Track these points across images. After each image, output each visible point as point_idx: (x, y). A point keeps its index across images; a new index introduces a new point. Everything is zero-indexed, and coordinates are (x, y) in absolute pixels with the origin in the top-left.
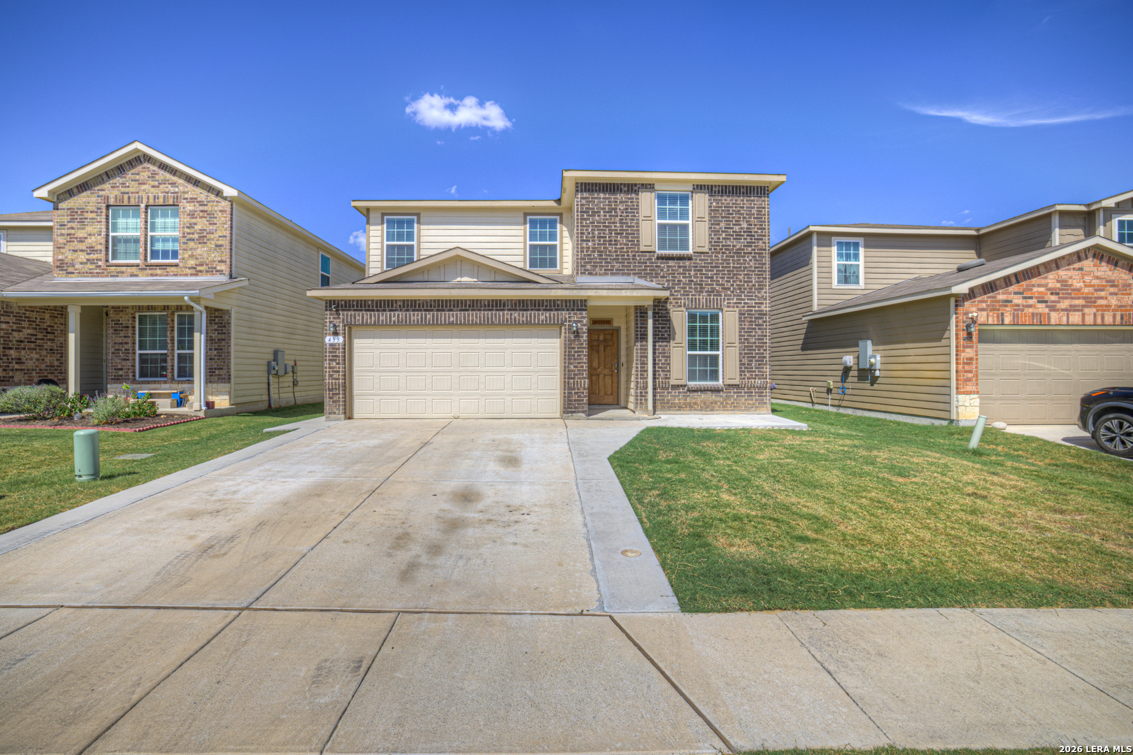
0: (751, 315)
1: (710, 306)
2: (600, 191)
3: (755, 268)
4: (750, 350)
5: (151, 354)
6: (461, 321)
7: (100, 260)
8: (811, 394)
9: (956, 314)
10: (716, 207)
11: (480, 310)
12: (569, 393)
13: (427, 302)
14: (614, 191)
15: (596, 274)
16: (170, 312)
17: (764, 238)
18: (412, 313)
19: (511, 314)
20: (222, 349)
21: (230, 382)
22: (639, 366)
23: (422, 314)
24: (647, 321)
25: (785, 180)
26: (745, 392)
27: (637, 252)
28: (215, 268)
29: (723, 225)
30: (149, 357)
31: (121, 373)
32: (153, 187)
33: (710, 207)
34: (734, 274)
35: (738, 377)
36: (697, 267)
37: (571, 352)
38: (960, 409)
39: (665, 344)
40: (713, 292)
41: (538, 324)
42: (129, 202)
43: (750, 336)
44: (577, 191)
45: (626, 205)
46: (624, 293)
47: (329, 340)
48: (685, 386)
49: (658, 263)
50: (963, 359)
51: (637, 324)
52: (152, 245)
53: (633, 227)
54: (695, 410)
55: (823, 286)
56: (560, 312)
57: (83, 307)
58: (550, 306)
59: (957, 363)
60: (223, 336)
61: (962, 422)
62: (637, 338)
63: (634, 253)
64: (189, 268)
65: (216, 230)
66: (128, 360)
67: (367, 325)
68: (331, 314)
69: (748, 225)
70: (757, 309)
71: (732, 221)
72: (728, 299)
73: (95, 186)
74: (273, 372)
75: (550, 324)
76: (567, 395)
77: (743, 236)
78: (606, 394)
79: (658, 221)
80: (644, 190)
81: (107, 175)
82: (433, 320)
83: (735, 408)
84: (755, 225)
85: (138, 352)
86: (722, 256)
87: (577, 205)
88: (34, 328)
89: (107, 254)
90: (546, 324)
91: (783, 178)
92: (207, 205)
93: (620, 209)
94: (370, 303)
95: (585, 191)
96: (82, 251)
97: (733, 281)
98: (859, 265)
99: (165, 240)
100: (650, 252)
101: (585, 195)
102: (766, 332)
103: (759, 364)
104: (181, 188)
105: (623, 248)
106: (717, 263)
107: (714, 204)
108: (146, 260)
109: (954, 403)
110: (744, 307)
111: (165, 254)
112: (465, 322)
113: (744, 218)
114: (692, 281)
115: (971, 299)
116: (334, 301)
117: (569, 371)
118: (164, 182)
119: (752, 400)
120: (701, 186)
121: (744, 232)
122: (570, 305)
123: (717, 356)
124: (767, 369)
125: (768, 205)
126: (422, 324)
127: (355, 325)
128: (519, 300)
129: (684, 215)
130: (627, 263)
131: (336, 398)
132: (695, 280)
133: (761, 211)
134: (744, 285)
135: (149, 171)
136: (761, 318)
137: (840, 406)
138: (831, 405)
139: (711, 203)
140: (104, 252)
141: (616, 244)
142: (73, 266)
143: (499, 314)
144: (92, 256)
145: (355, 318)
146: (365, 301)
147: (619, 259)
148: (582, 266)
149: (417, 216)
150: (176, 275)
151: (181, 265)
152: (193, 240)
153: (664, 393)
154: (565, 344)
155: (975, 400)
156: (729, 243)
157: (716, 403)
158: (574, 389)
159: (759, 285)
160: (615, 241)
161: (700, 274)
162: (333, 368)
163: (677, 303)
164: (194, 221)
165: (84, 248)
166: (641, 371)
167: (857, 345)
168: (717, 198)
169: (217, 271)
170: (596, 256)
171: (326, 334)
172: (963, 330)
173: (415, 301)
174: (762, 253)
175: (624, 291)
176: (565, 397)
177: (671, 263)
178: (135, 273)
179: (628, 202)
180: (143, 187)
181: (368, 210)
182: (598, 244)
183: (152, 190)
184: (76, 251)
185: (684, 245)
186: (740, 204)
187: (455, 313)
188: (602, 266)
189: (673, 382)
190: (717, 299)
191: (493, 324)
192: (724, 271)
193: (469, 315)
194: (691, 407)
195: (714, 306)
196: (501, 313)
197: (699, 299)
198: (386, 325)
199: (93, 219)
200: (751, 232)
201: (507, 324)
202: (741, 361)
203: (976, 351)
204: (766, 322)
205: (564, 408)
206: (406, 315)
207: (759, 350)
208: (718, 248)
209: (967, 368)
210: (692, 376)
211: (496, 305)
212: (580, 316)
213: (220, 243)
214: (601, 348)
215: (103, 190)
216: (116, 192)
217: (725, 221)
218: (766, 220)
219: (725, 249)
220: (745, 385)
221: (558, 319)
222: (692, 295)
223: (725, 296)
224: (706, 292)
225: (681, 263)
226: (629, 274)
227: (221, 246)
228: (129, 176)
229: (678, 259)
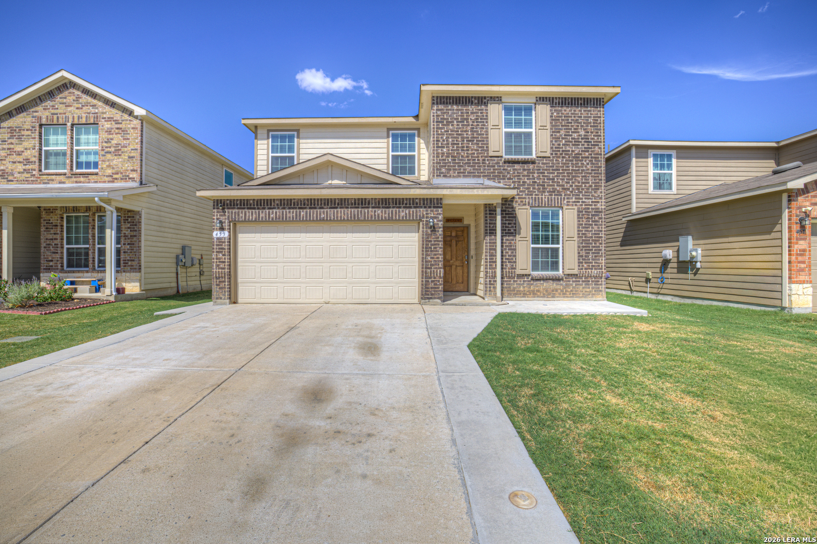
0: (589, 212)
1: (551, 205)
2: (453, 103)
3: (592, 170)
4: (587, 243)
5: (76, 248)
6: (330, 217)
7: (35, 170)
8: (629, 283)
9: (789, 208)
10: (557, 117)
11: (347, 208)
12: (426, 281)
13: (301, 201)
14: (466, 103)
15: (450, 176)
16: (91, 213)
17: (599, 144)
18: (288, 211)
19: (375, 211)
20: (134, 244)
21: (140, 272)
22: (488, 257)
23: (296, 212)
24: (496, 217)
25: (620, 91)
26: (583, 281)
27: (486, 157)
28: (128, 176)
29: (562, 132)
30: (75, 250)
31: (51, 264)
32: (77, 108)
33: (551, 116)
34: (573, 176)
35: (577, 267)
36: (540, 170)
37: (428, 245)
38: (794, 298)
39: (511, 238)
40: (554, 192)
42: (58, 122)
43: (587, 231)
44: (433, 103)
45: (476, 116)
46: (475, 192)
47: (216, 234)
48: (529, 275)
49: (505, 166)
50: (797, 250)
51: (486, 220)
52: (77, 157)
53: (483, 134)
54: (538, 297)
55: (641, 191)
56: (418, 209)
57: (15, 208)
58: (410, 204)
59: (790, 255)
60: (135, 233)
61: (796, 309)
62: (486, 233)
63: (483, 158)
64: (107, 176)
65: (129, 144)
66: (57, 253)
67: (249, 221)
68: (218, 212)
69: (585, 133)
70: (593, 207)
71: (571, 129)
72: (568, 198)
73: (30, 108)
74: (180, 264)
75: (409, 220)
76: (424, 283)
77: (581, 142)
78: (457, 282)
79: (505, 130)
80: (493, 102)
81: (40, 99)
82: (306, 217)
83: (574, 295)
84: (592, 132)
85: (66, 246)
86: (562, 160)
87: (433, 116)
89: (40, 165)
90: (406, 220)
91: (618, 90)
92: (121, 123)
93: (471, 119)
94: (251, 202)
95: (441, 104)
96: (19, 162)
97: (572, 183)
98: (672, 174)
99: (88, 153)
100: (498, 157)
101: (441, 107)
102: (602, 228)
103: (595, 256)
104: (100, 109)
105: (474, 154)
106: (558, 167)
107: (555, 114)
108: (72, 169)
109: (786, 291)
110: (581, 205)
111: (88, 165)
112: (334, 219)
113: (582, 126)
114: (535, 182)
115: (804, 194)
116: (221, 200)
117: (426, 262)
118: (87, 104)
119: (589, 288)
120: (543, 98)
121: (582, 139)
122: (427, 203)
123: (557, 249)
124: (603, 261)
125: (603, 114)
126: (297, 220)
127: (239, 221)
128: (382, 199)
129: (528, 124)
130: (478, 166)
131: (222, 285)
132: (538, 181)
133: (597, 120)
134: (581, 186)
135: (74, 95)
136: (597, 215)
137: (658, 293)
138: (650, 293)
139: (552, 113)
140: (37, 164)
141: (468, 150)
142: (13, 175)
143: (364, 211)
144: (27, 167)
145: (239, 215)
146: (247, 200)
147: (470, 163)
148: (437, 169)
149: (296, 132)
150: (96, 182)
151: (100, 173)
152: (109, 152)
153: (510, 281)
154: (423, 238)
155: (809, 289)
156: (568, 148)
157: (557, 290)
158: (431, 278)
159: (595, 186)
160: (467, 147)
161: (543, 176)
162: (220, 259)
163: (522, 202)
164: (111, 136)
165: (21, 160)
166: (490, 262)
167: (678, 241)
168: (557, 108)
169: (130, 179)
170: (450, 160)
171: (214, 229)
172: (797, 223)
173: (291, 200)
174: (598, 158)
175: (475, 190)
176: (422, 285)
177: (517, 166)
178: (63, 180)
179: (478, 113)
180: (69, 109)
181: (256, 127)
182: (452, 150)
183: (77, 111)
184: (14, 162)
185: (528, 150)
186: (578, 114)
187: (325, 210)
188: (456, 169)
189: (518, 272)
190: (558, 199)
191: (359, 220)
192: (564, 173)
193: (337, 212)
194: (534, 294)
195: (555, 205)
197: (542, 198)
198: (266, 221)
199: (29, 135)
200: (588, 139)
201: (371, 220)
202: (579, 253)
203: (809, 244)
204: (601, 218)
205: (422, 295)
206: (283, 212)
207: (595, 244)
208: (558, 153)
209: (800, 258)
210: (535, 267)
211: (362, 203)
212: (436, 213)
213: (132, 155)
214: (454, 243)
215: (36, 112)
216: (47, 113)
217: (565, 129)
218: (602, 128)
219: (565, 154)
220: (582, 275)
221: (416, 215)
222: (536, 195)
223: (565, 195)
224: (548, 192)
225: (526, 166)
226: (479, 177)
227: (133, 157)
228: (58, 99)
229: (522, 163)
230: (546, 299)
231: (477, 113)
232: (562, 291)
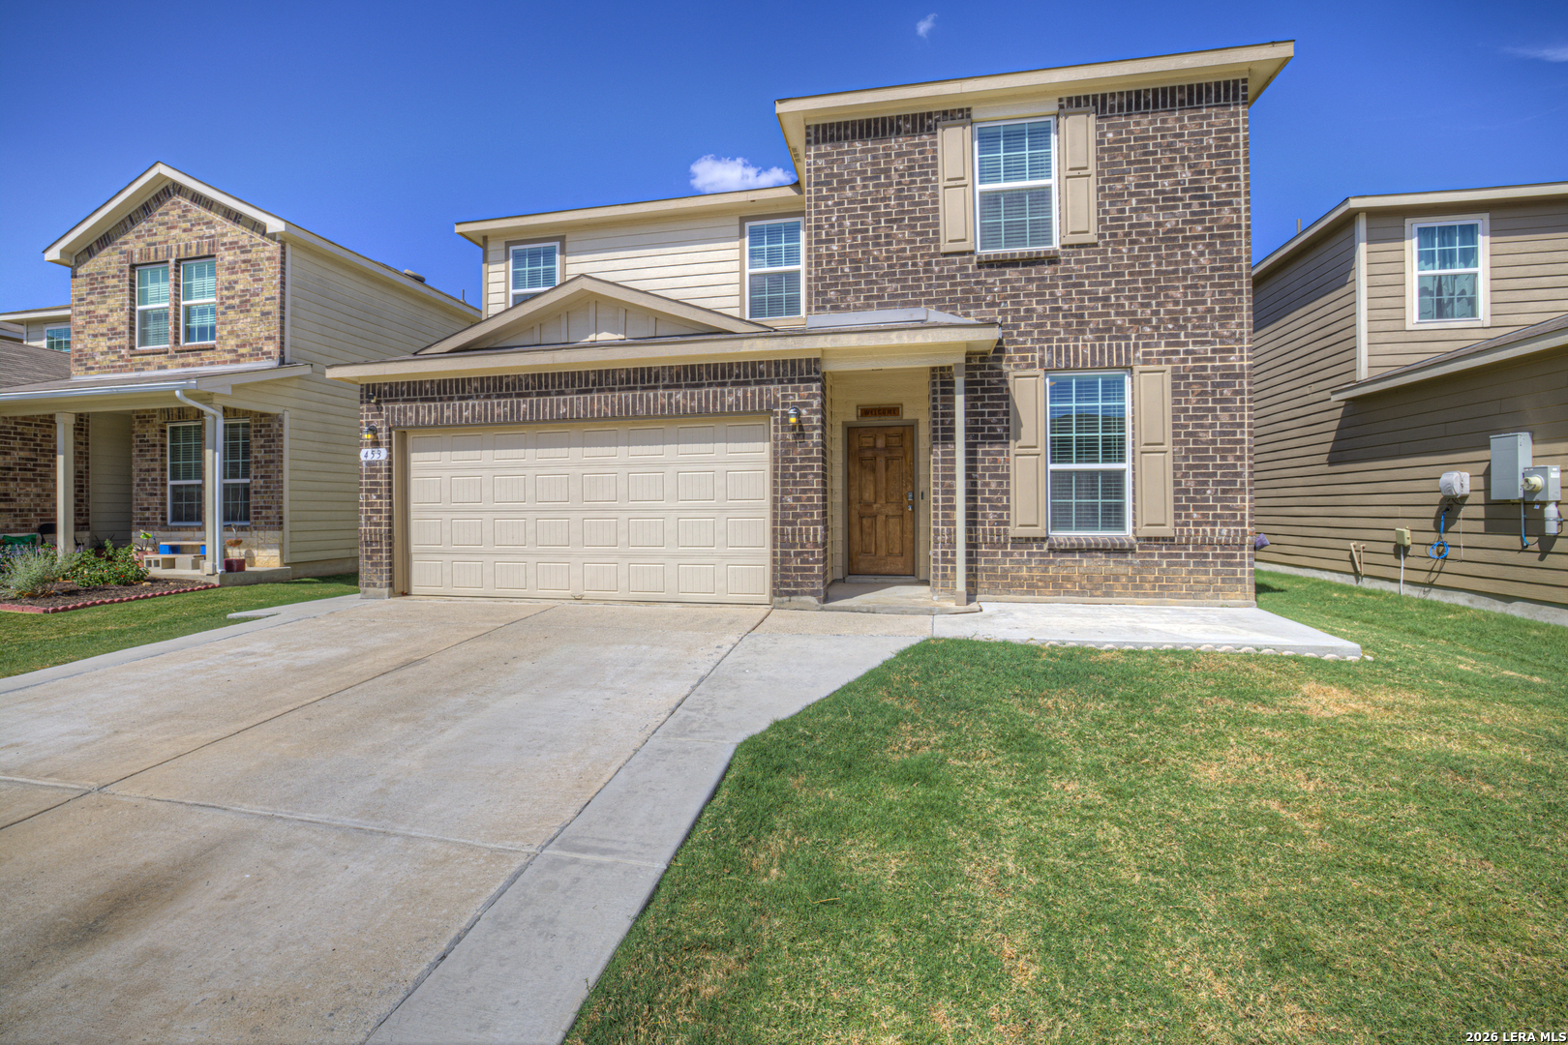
0: (1204, 378)
1: (1102, 363)
2: (854, 137)
3: (1213, 269)
4: (1201, 458)
5: (187, 486)
6: (578, 413)
7: (123, 347)
8: (1351, 556)
10: (1115, 141)
11: (612, 390)
12: (783, 553)
14: (884, 133)
15: (848, 308)
17: (1234, 199)
18: (495, 401)
19: (670, 396)
20: (270, 477)
21: (281, 529)
22: (940, 497)
23: (512, 403)
24: (953, 400)
25: (1292, 54)
26: (1188, 556)
27: (933, 255)
28: (261, 349)
29: (1131, 179)
30: (184, 490)
31: (147, 514)
32: (185, 231)
33: (1099, 142)
34: (1160, 289)
35: (1171, 520)
36: (1070, 277)
37: (788, 468)
39: (997, 448)
40: (1109, 330)
41: (722, 413)
42: (156, 257)
43: (1202, 426)
44: (808, 142)
45: (909, 161)
46: (894, 339)
47: (367, 455)
48: (1044, 539)
49: (980, 275)
51: (936, 408)
52: (188, 319)
53: (926, 203)
54: (1067, 593)
55: (1383, 326)
56: (764, 387)
57: (79, 416)
58: (746, 376)
60: (271, 457)
62: (936, 438)
63: (927, 259)
64: (229, 351)
65: (262, 289)
66: (155, 495)
67: (424, 426)
68: (368, 410)
69: (1193, 174)
70: (1217, 364)
71: (1153, 169)
72: (1145, 345)
73: (117, 238)
75: (745, 412)
76: (779, 557)
77: (1181, 199)
78: (889, 554)
79: (979, 187)
80: (949, 122)
81: (131, 220)
82: (531, 414)
83: (1164, 590)
84: (1212, 172)
85: (170, 483)
86: (1131, 250)
87: (809, 171)
88: (30, 450)
89: (132, 338)
90: (738, 413)
91: (1286, 50)
92: (250, 251)
93: (896, 170)
94: (428, 386)
95: (824, 141)
96: (103, 335)
97: (1158, 304)
98: (1475, 275)
99: (203, 312)
100: (963, 253)
101: (824, 148)
102: (1242, 417)
103: (1224, 491)
104: (219, 229)
105: (904, 250)
106: (1118, 266)
107: (1110, 135)
108: (177, 342)
111: (203, 333)
112: (585, 415)
113: (1184, 158)
114: (1059, 309)
116: (374, 385)
117: (783, 508)
118: (198, 222)
119: (1206, 573)
120: (1078, 98)
121: (1184, 190)
122: (785, 370)
123: (1120, 474)
124: (1245, 503)
125: (1245, 121)
126: (513, 421)
127: (406, 427)
128: (685, 367)
129: (1041, 168)
130: (914, 280)
131: (377, 558)
132: (1066, 307)
133: (1228, 139)
134: (1184, 311)
135: (179, 208)
136: (1228, 385)
137: (1431, 585)
138: (1405, 582)
139: (1103, 135)
140: (127, 335)
141: (889, 244)
142: (93, 358)
143: (647, 396)
144: (115, 342)
145: (405, 415)
146: (421, 382)
147: (894, 274)
148: (818, 294)
149: (560, 240)
150: (212, 363)
151: (218, 347)
152: (231, 307)
153: (995, 554)
154: (775, 453)
156: (1146, 219)
157: (1117, 578)
158: (794, 546)
159: (1222, 309)
160: (887, 236)
162: (372, 504)
163: (1024, 359)
164: (234, 277)
165: (105, 331)
166: (944, 508)
167: (1487, 446)
168: (1116, 121)
169: (263, 354)
170: (847, 270)
171: (362, 444)
173: (501, 378)
174: (1231, 235)
175: (894, 335)
176: (774, 561)
177: (1010, 273)
178: (164, 363)
179: (914, 153)
180: (174, 232)
181: (485, 237)
182: (851, 247)
183: (184, 235)
184: (95, 336)
185: (1042, 231)
186: (1174, 128)
187: (568, 397)
188: (860, 291)
189: (1015, 531)
190: (1119, 347)
191: (636, 416)
192: (1136, 281)
193: (592, 399)
194: (1058, 587)
195: (1111, 363)
196: (651, 395)
197: (1076, 348)
198: (454, 425)
199: (115, 286)
200: (1203, 189)
201: (663, 416)
202: (1177, 483)
204: (1241, 392)
205: (774, 584)
206: (486, 405)
207: (1223, 458)
208: (1120, 232)
210: (1060, 517)
211: (643, 378)
212: (806, 393)
213: (267, 308)
214: (881, 463)
215: (126, 243)
216: (141, 245)
217: (1136, 171)
218: (1241, 158)
219: (1138, 234)
220: (1188, 539)
221: (761, 401)
222: (1060, 340)
223: (1138, 337)
224: (1091, 331)
225: (1033, 272)
226: (917, 304)
227: (268, 313)
228: (157, 218)
229: (1024, 265)
230: (1087, 599)
231: (911, 153)
232: (1131, 579)
